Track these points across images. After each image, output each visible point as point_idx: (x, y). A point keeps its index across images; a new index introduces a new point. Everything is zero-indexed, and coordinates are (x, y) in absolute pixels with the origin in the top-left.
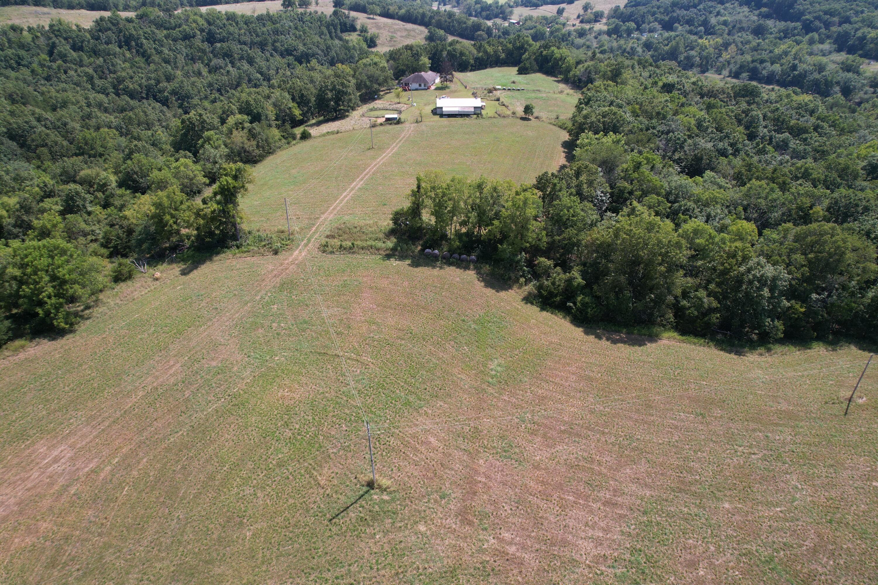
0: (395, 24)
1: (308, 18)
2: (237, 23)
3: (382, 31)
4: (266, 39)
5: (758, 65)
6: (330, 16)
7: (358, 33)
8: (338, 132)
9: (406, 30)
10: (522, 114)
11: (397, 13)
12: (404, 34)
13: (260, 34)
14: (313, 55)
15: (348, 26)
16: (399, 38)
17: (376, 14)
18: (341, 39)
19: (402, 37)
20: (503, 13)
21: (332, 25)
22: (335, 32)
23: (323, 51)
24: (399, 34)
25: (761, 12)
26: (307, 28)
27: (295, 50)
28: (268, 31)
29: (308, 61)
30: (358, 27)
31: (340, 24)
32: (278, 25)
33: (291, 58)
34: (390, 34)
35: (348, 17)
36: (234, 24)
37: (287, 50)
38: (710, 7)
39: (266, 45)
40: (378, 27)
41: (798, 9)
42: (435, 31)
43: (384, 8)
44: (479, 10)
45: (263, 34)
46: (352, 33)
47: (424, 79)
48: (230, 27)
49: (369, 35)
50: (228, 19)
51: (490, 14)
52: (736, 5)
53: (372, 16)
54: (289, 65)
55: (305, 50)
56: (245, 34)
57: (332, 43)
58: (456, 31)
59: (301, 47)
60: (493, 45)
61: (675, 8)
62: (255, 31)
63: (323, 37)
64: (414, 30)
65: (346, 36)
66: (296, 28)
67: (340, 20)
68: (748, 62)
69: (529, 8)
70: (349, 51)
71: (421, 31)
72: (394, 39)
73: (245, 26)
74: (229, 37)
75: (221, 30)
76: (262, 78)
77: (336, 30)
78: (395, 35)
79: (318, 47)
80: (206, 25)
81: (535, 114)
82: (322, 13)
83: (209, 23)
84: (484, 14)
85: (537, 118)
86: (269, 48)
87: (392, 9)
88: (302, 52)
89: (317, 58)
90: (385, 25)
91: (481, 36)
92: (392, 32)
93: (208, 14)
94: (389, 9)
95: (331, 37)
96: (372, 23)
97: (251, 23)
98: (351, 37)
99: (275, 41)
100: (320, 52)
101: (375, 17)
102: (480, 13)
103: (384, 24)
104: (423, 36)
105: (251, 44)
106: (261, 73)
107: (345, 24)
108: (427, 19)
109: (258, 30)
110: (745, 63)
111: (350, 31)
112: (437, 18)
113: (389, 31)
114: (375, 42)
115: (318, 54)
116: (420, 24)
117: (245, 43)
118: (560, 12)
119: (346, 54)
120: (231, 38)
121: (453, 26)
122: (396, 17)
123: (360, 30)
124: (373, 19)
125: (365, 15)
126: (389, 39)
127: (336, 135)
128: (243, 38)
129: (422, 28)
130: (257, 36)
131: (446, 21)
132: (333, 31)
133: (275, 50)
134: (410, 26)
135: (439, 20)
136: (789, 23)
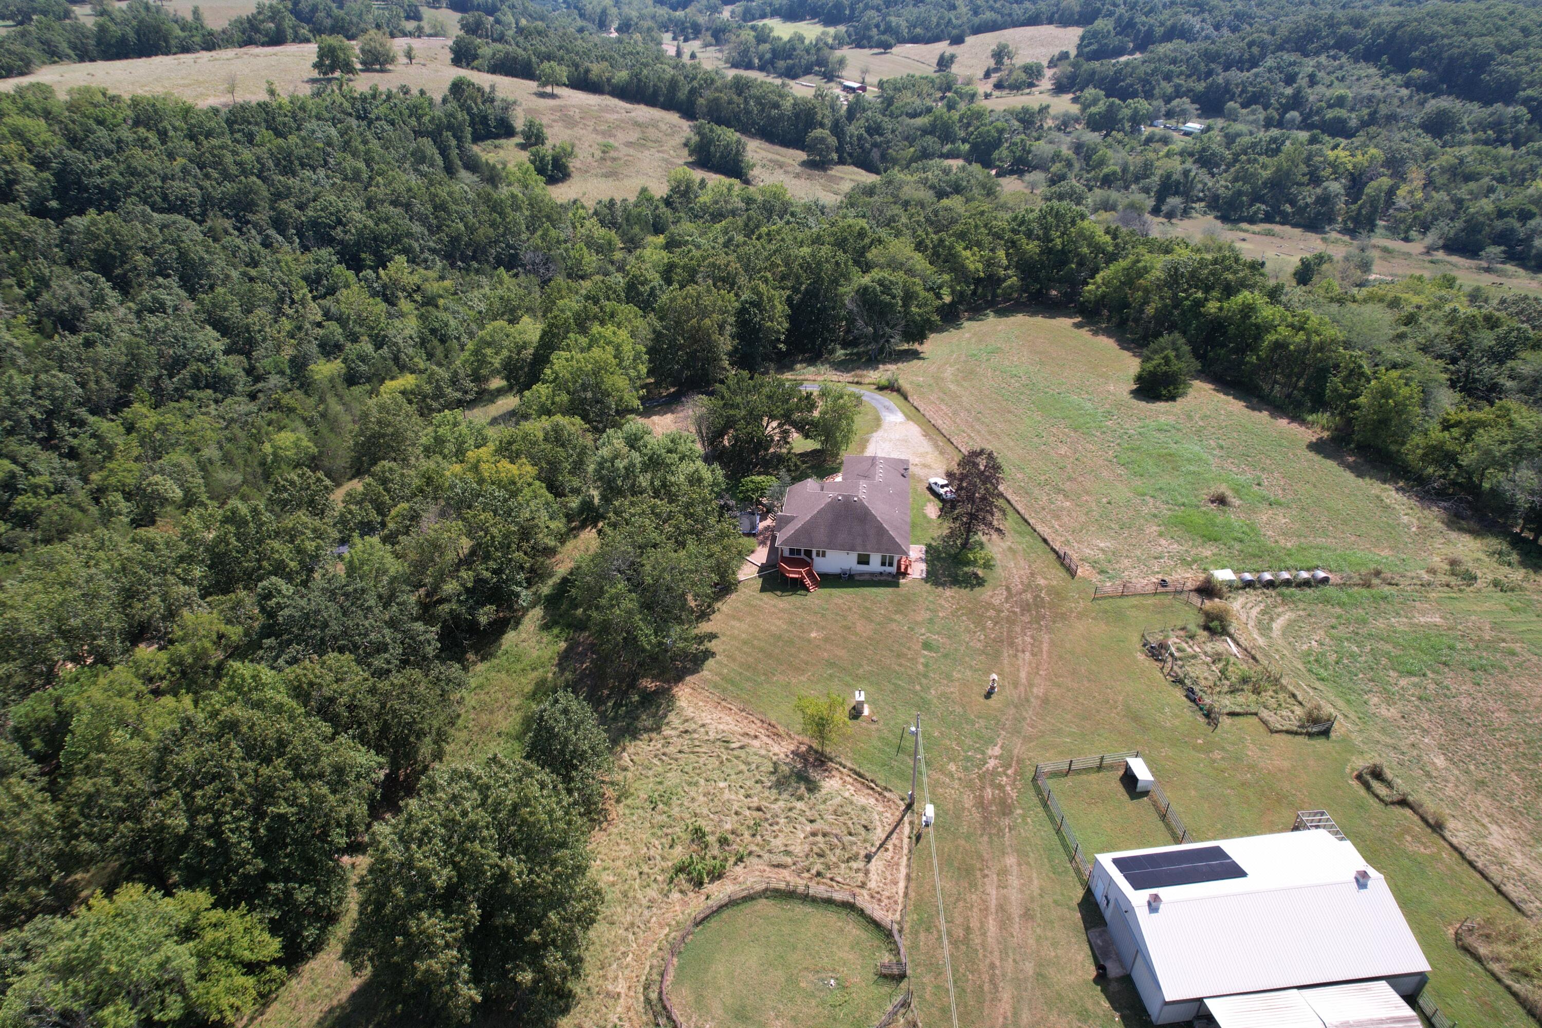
0: (607, 109)
1: (383, 110)
2: (163, 136)
3: (579, 131)
4: (249, 191)
5: (1517, 225)
6: (445, 101)
7: (518, 139)
9: (637, 124)
11: (609, 80)
12: (634, 136)
13: (234, 170)
14: (396, 239)
15: (492, 123)
16: (624, 150)
17: (559, 84)
18: (472, 166)
19: (629, 144)
20: (821, 62)
21: (450, 127)
22: (459, 147)
23: (423, 220)
24: (621, 136)
25: (1410, 78)
26: (375, 144)
27: (339, 222)
28: (258, 159)
29: (382, 262)
30: (519, 124)
31: (472, 124)
32: (293, 139)
33: (325, 253)
34: (600, 139)
35: (492, 101)
36: (153, 138)
37: (314, 224)
38: (1290, 64)
39: (251, 206)
40: (569, 122)
42: (711, 130)
43: (577, 66)
44: (768, 56)
45: (244, 172)
46: (503, 141)
48: (137, 151)
49: (547, 149)
50: (137, 123)
51: (793, 66)
52: (1343, 60)
53: (549, 89)
54: (313, 280)
55: (370, 223)
56: (184, 170)
57: (450, 194)
58: (754, 124)
59: (359, 217)
61: (1213, 66)
62: (218, 163)
63: (424, 168)
64: (654, 124)
65: (486, 153)
66: (346, 146)
67: (469, 110)
68: (1487, 215)
69: (867, 51)
70: (502, 214)
71: (673, 126)
72: (613, 154)
73: (189, 145)
74: (130, 185)
75: (106, 161)
76: (219, 345)
77: (459, 139)
78: (611, 141)
79: (408, 207)
80: (57, 143)
82: (422, 92)
83: (74, 141)
84: (781, 64)
86: (263, 216)
87: (597, 69)
88: (360, 233)
89: (406, 251)
90: (585, 112)
92: (603, 133)
93: (72, 107)
94: (587, 71)
95: (450, 170)
96: (553, 109)
97: (209, 134)
98: (502, 153)
99: (278, 196)
100: (417, 228)
101: (558, 90)
102: (772, 62)
103: (580, 108)
104: (679, 140)
105: (203, 205)
106: (222, 327)
107: (484, 119)
108: (682, 94)
109: (229, 159)
110: (1481, 219)
111: (497, 136)
112: (708, 94)
113: (595, 130)
114: (566, 167)
115: (409, 235)
116: (669, 105)
117: (181, 206)
118: (944, 63)
119: (493, 225)
120: (137, 188)
121: (748, 112)
122: (607, 88)
123: (523, 133)
124: (553, 96)
125: (533, 85)
126: (598, 154)
128: (177, 188)
129: (673, 118)
130: (226, 176)
131: (730, 102)
132: (454, 143)
133: (279, 223)
134: (642, 112)
135: (716, 99)
136: (1499, 106)
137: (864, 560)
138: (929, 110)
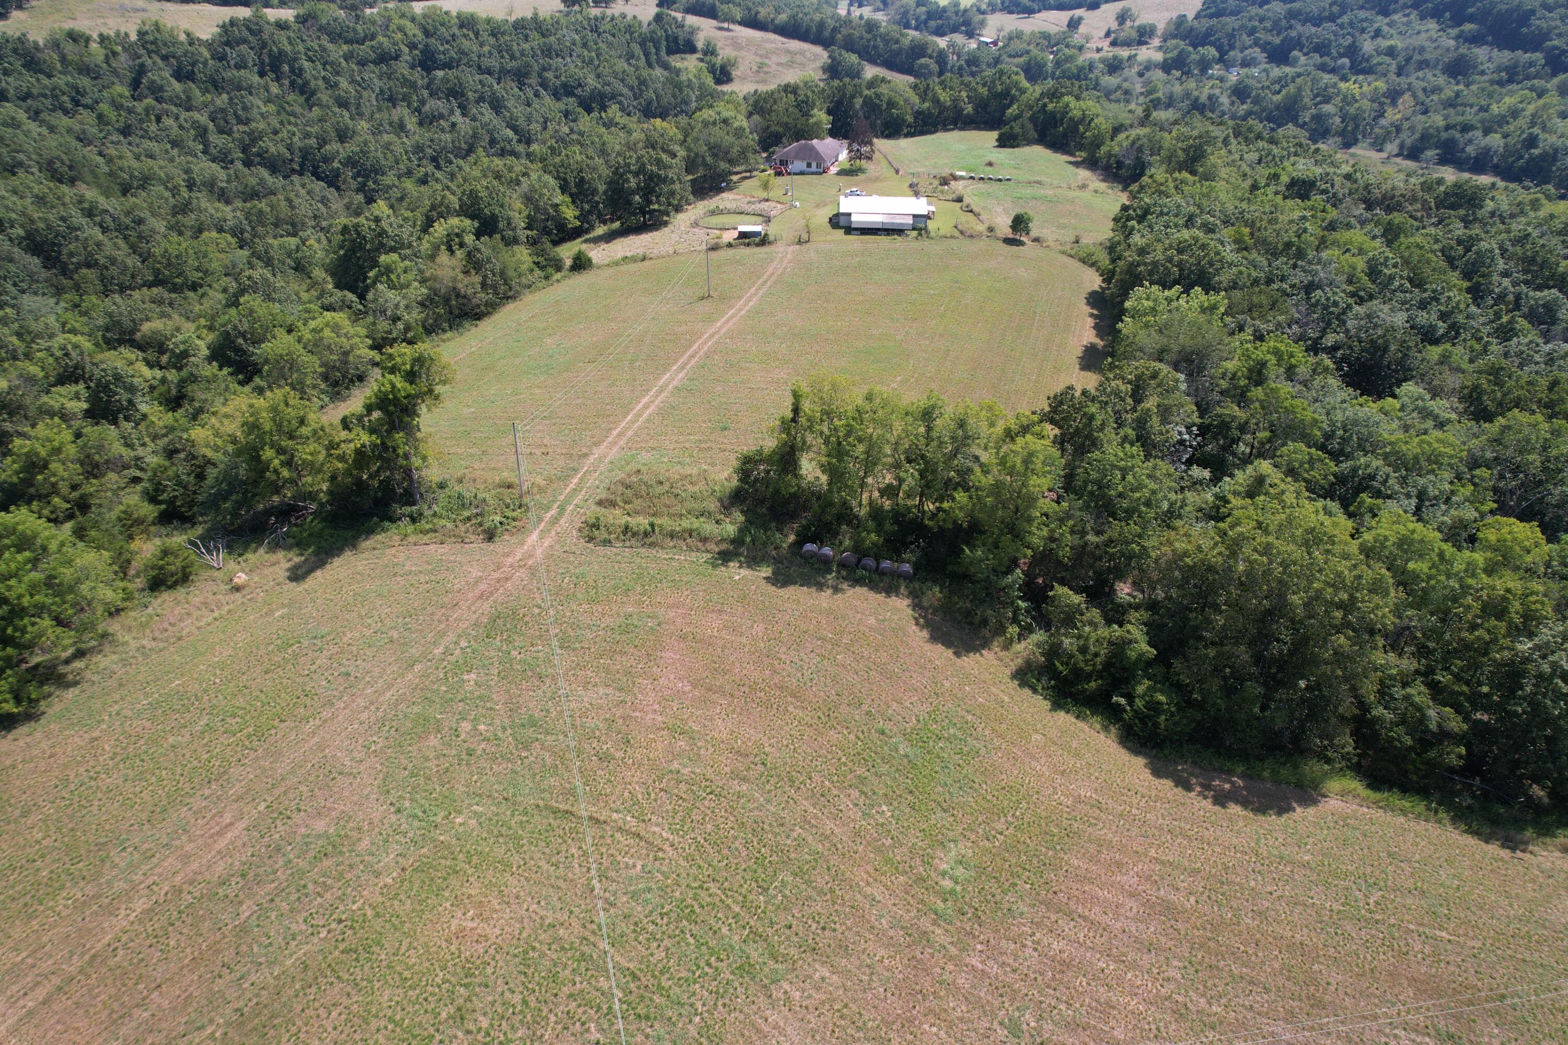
0: (768, 41)
1: (608, 27)
2: (477, 34)
3: (743, 53)
4: (527, 65)
5: (1458, 136)
6: (649, 25)
7: (699, 55)
8: (644, 259)
9: (788, 51)
10: (1009, 233)
11: (773, 20)
12: (784, 59)
13: (518, 55)
14: (613, 97)
15: (681, 42)
16: (774, 67)
17: (734, 22)
18: (666, 67)
19: (779, 64)
20: (967, 23)
21: (652, 40)
22: (657, 54)
23: (631, 88)
24: (775, 59)
25: (1462, 31)
26: (603, 46)
27: (580, 85)
28: (532, 49)
29: (604, 108)
30: (700, 45)
31: (667, 40)
32: (552, 39)
33: (571, 100)
34: (758, 59)
35: (683, 26)
36: (472, 36)
37: (565, 86)
38: (1362, 20)
39: (527, 75)
40: (736, 45)
41: (1538, 27)
42: (840, 55)
43: (749, 10)
44: (923, 17)
45: (523, 55)
46: (688, 56)
47: (817, 153)
48: (463, 40)
49: (718, 61)
50: (461, 26)
51: (942, 26)
52: (1412, 17)
53: (725, 25)
54: (567, 114)
55: (599, 86)
56: (490, 53)
57: (650, 75)
58: (879, 55)
59: (591, 81)
60: (951, 89)
61: (1293, 22)
62: (509, 50)
63: (633, 62)
64: (802, 53)
65: (676, 61)
66: (585, 45)
67: (666, 31)
68: (1438, 130)
69: (1015, 16)
70: (681, 90)
71: (816, 56)
72: (766, 69)
73: (492, 41)
74: (460, 60)
75: (446, 46)
76: (515, 138)
77: (657, 49)
78: (767, 61)
79: (623, 80)
80: (420, 36)
81: (1034, 233)
82: (635, 17)
83: (427, 34)
84: (933, 24)
85: (1036, 240)
86: (533, 80)
87: (764, 12)
88: (593, 91)
89: (620, 103)
90: (750, 42)
91: (926, 66)
92: (761, 56)
93: (425, 16)
94: (757, 13)
95: (650, 65)
96: (726, 38)
97: (503, 34)
98: (686, 63)
99: (544, 69)
100: (625, 91)
101: (732, 26)
102: (925, 22)
103: (748, 40)
104: (819, 64)
105: (500, 72)
106: (515, 129)
107: (676, 39)
108: (826, 34)
109: (515, 47)
110: (1431, 131)
111: (684, 52)
112: (845, 31)
113: (756, 54)
114: (730, 74)
115: (621, 95)
116: (814, 42)
117: (489, 72)
118: (1074, 24)
119: (674, 96)
120: (465, 61)
121: (875, 47)
122: (771, 27)
123: (702, 50)
124: (728, 30)
125: (714, 23)
126: (755, 68)
127: (640, 264)
128: (486, 62)
129: (818, 50)
130: (513, 57)
131: (862, 38)
132: (653, 51)
133: (544, 85)
134: (795, 45)
135: (850, 35)
136: (1519, 53)
137: (809, 165)
138: (1028, 52)
